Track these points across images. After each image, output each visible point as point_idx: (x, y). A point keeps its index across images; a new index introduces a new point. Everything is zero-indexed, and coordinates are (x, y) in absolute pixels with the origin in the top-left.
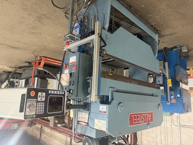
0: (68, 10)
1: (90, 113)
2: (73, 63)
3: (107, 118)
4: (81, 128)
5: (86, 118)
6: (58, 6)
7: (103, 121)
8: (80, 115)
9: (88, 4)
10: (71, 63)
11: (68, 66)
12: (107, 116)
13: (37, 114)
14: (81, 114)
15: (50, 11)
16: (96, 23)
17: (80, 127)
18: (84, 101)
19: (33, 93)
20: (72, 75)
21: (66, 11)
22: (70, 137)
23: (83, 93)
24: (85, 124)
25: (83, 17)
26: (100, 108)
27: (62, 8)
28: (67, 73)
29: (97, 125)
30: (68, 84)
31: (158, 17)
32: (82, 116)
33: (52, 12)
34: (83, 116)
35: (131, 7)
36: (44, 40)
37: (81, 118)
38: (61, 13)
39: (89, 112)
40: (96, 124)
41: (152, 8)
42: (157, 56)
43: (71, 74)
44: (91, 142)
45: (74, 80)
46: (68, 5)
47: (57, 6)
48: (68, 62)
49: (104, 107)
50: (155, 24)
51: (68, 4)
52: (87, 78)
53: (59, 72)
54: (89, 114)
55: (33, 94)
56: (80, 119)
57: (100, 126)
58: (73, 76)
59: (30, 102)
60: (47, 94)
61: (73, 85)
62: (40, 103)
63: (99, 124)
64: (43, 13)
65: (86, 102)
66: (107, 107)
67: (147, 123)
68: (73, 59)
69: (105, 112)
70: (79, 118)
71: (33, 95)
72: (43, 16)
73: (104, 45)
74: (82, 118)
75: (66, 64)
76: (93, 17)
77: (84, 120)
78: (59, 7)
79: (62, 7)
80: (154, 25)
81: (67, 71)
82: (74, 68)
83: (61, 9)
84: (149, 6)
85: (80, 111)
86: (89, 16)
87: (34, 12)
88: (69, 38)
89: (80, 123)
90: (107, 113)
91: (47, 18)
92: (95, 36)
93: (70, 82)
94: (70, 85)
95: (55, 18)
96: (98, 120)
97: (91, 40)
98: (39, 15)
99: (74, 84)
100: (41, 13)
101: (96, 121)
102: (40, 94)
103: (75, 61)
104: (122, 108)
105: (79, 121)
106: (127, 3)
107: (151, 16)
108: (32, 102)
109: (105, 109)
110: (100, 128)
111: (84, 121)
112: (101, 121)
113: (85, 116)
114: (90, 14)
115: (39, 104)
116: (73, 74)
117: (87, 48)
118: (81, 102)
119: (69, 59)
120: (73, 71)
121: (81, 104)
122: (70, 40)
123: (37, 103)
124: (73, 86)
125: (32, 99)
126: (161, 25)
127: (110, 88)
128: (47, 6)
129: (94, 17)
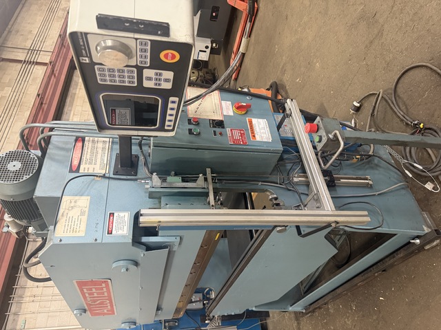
0: (389, 105)
1: (109, 178)
2: (253, 132)
3: (94, 242)
4: (64, 146)
5: (93, 166)
6: (402, 79)
7: (83, 226)
8: (100, 145)
9: (407, 172)
10: (251, 122)
11: (243, 112)
12: (98, 241)
13: (96, 67)
14: (103, 149)
15: (391, 55)
16: (366, 213)
17: (67, 143)
18: (141, 158)
19: (174, 57)
20: (218, 130)
21: (387, 99)
22: (51, 63)
23: (167, 160)
24: (76, 163)
25: (371, 153)
26: (122, 214)
27: (398, 89)
28: (222, 109)
29: (72, 204)
30: (191, 116)
31: (349, 323)
32: (100, 151)
33: (388, 59)
34: (99, 156)
35: (383, 271)
36: (305, 19)
37: (93, 148)
38: (382, 85)
39: (112, 176)
40: (75, 202)
41: (375, 317)
42: (252, 310)
43: (219, 124)
44: (24, 179)
45: (203, 135)
46: (403, 108)
47: (404, 76)
48: (254, 112)
49: (126, 228)
50: (331, 311)
51: (406, 108)
52: (208, 170)
53: (214, 45)
54: (104, 176)
55: (169, 56)
56: (90, 144)
57: (71, 214)
58: (215, 132)
59: (139, 47)
60: (165, 94)
61: (190, 131)
62: (135, 75)
63: (74, 213)
64: (385, 33)
65: (140, 163)
66: (124, 236)
67: (86, 308)
68: (262, 131)
69: (110, 232)
70: (93, 141)
71: (166, 56)
72: (376, 31)
73: (303, 233)
74: (92, 153)
75: (249, 106)
76: (371, 182)
77: (88, 157)
78: (401, 81)
79: (400, 90)
80: (328, 309)
81: (228, 109)
82: (237, 135)
83: (393, 87)
84: (380, 312)
85: (112, 142)
86: (372, 168)
87: (393, 7)
88: (331, 136)
89: (79, 144)
90: (108, 239)
91: (371, 42)
92: (331, 213)
93: (197, 122)
94: (189, 121)
95: (369, 63)
96: (87, 210)
97: (317, 194)
98: (381, 21)
99: (192, 138)
100: (386, 26)
101: (84, 202)
102: (169, 75)
103: (258, 138)
104: (123, 270)
105: (83, 140)
106: (396, 265)
107: (352, 309)
108: (139, 53)
109: (120, 232)
110: (63, 215)
111: (84, 158)
112: (85, 218)
113: (99, 161)
114: (377, 172)
115: (132, 72)
116: (221, 134)
117: (289, 166)
118: (138, 148)
119: (261, 116)
120: (228, 130)
121: (133, 147)
122: (324, 140)
123: (136, 66)
124: (187, 132)
125: (149, 54)
126: (326, 323)
127: (178, 238)
128: (406, 49)
129: (371, 185)
